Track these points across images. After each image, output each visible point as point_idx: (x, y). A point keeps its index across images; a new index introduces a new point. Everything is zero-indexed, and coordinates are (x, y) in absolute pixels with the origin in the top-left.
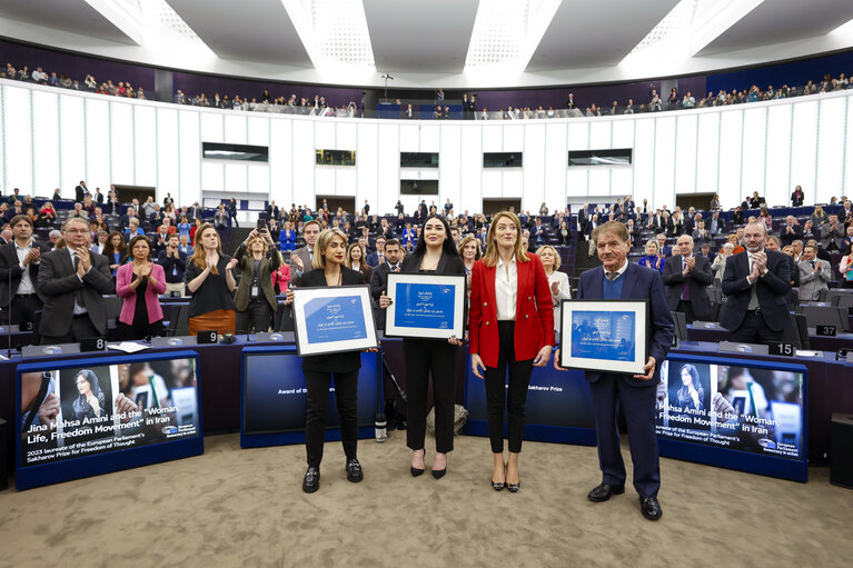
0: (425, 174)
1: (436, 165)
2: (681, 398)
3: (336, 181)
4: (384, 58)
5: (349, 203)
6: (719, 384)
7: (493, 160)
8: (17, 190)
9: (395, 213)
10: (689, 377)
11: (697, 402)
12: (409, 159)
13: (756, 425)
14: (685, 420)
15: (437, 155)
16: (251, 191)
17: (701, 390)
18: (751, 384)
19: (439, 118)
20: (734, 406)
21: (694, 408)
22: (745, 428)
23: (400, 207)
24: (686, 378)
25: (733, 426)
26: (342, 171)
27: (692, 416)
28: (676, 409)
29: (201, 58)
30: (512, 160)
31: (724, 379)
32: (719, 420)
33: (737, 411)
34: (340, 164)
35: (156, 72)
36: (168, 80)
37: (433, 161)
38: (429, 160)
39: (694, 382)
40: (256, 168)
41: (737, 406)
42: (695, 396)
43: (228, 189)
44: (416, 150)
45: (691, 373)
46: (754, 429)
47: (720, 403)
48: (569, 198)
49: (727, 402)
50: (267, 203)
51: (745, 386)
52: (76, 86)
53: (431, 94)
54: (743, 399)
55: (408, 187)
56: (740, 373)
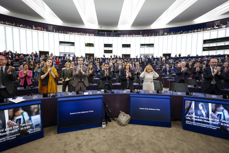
0: (109, 49)
1: (112, 47)
2: (199, 113)
3: (90, 50)
4: (100, 23)
5: (93, 55)
6: (212, 109)
7: (124, 46)
8: (16, 52)
9: (103, 57)
10: (202, 107)
11: (204, 115)
12: (106, 45)
13: (226, 123)
14: (200, 120)
15: (112, 44)
16: (71, 52)
17: (206, 111)
18: (223, 110)
19: (112, 36)
20: (218, 117)
21: (204, 117)
22: (222, 124)
23: (104, 56)
24: (201, 107)
25: (217, 123)
26: (91, 48)
27: (203, 119)
28: (197, 117)
29: (59, 22)
30: (128, 46)
31: (214, 108)
32: (212, 121)
33: (219, 119)
34: (91, 46)
35: (49, 26)
36: (52, 27)
37: (111, 46)
38: (110, 46)
39: (203, 108)
40: (72, 47)
41: (219, 117)
42: (204, 113)
43: (66, 52)
44: (107, 43)
45: (202, 105)
46: (225, 125)
47: (213, 115)
48: (141, 54)
49: (215, 115)
50: (74, 55)
51: (221, 110)
52: (30, 28)
53: (111, 31)
54: (221, 115)
55: (106, 52)
56: (219, 106)
